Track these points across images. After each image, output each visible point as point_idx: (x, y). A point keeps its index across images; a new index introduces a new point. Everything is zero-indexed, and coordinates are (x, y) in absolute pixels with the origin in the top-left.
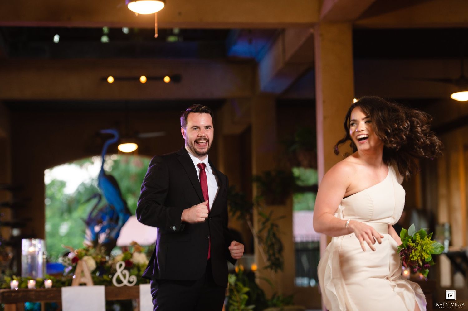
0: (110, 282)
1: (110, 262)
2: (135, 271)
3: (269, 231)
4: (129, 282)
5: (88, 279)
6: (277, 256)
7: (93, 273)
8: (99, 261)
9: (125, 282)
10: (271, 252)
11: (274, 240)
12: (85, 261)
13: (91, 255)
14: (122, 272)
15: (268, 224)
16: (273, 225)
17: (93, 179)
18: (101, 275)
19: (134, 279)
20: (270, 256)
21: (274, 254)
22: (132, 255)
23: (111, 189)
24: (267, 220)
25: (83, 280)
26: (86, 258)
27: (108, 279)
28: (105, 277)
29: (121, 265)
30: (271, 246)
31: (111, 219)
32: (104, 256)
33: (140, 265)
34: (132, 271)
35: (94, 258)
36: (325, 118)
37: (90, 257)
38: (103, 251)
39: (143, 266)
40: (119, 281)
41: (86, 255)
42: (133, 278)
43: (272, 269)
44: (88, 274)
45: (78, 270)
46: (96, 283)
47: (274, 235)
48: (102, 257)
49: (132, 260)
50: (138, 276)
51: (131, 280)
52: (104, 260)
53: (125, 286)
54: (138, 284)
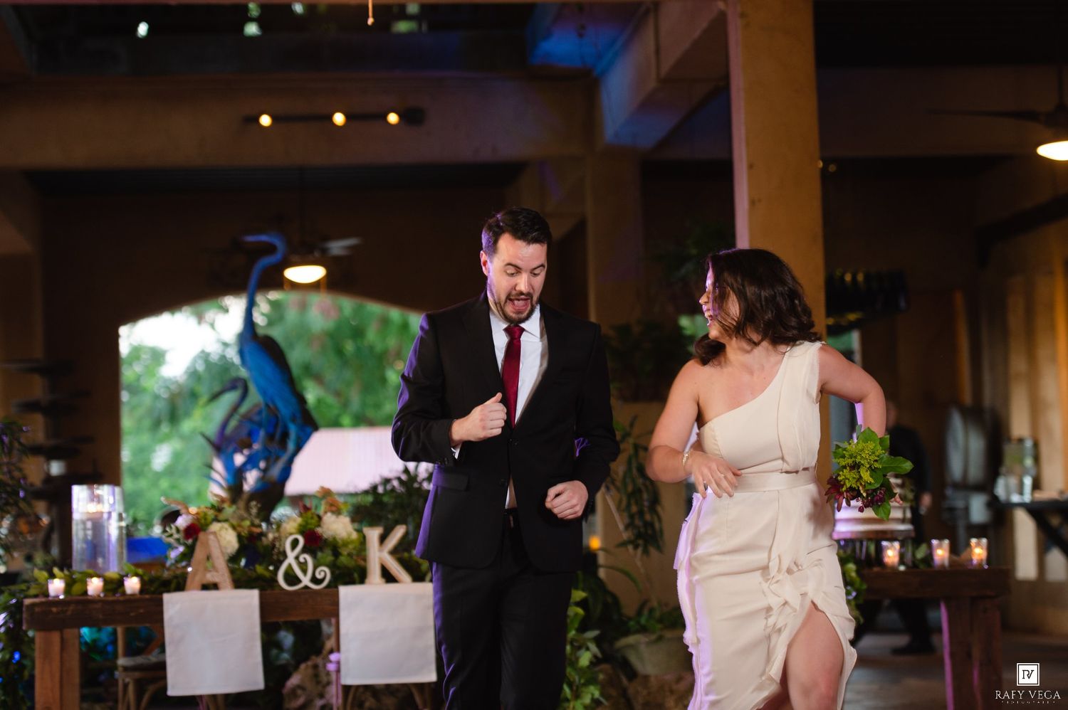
0: (273, 580)
1: (271, 536)
2: (327, 556)
3: (629, 462)
4: (315, 580)
5: (221, 574)
6: (648, 517)
7: (233, 559)
8: (245, 533)
9: (306, 580)
10: (634, 509)
11: (640, 481)
12: (214, 533)
13: (226, 520)
14: (297, 558)
16: (637, 448)
17: (226, 344)
18: (250, 564)
19: (324, 572)
20: (632, 517)
21: (641, 513)
22: (320, 518)
23: (269, 368)
25: (210, 577)
26: (215, 527)
27: (267, 574)
28: (260, 569)
29: (295, 543)
30: (635, 494)
31: (270, 437)
32: (257, 521)
33: (340, 542)
34: (320, 555)
35: (234, 528)
36: (753, 203)
37: (226, 525)
38: (254, 511)
39: (346, 544)
40: (291, 578)
41: (216, 520)
43: (636, 547)
44: (221, 563)
45: (199, 553)
46: (240, 583)
47: (641, 471)
48: (253, 525)
49: (319, 530)
50: (333, 567)
51: (319, 576)
52: (257, 530)
53: (306, 587)
54: (334, 585)
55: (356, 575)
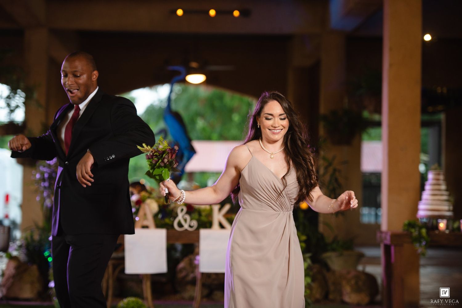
0: (172, 226)
1: (172, 207)
2: (196, 216)
3: (331, 176)
4: (190, 226)
5: (150, 221)
8: (161, 204)
9: (186, 226)
13: (153, 198)
14: (183, 217)
15: (331, 170)
16: (335, 170)
17: (161, 101)
18: (163, 218)
23: (176, 126)
24: (330, 164)
25: (146, 223)
27: (170, 223)
28: (167, 221)
29: (182, 210)
33: (202, 210)
34: (193, 215)
39: (204, 210)
40: (180, 225)
41: (149, 197)
42: (194, 223)
44: (150, 217)
45: (141, 213)
46: (158, 225)
47: (336, 180)
50: (199, 221)
51: (192, 224)
52: (166, 204)
53: (186, 230)
54: (198, 229)
55: (208, 225)
